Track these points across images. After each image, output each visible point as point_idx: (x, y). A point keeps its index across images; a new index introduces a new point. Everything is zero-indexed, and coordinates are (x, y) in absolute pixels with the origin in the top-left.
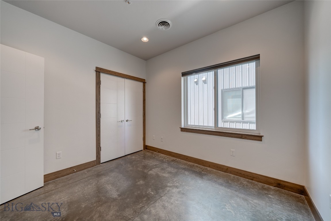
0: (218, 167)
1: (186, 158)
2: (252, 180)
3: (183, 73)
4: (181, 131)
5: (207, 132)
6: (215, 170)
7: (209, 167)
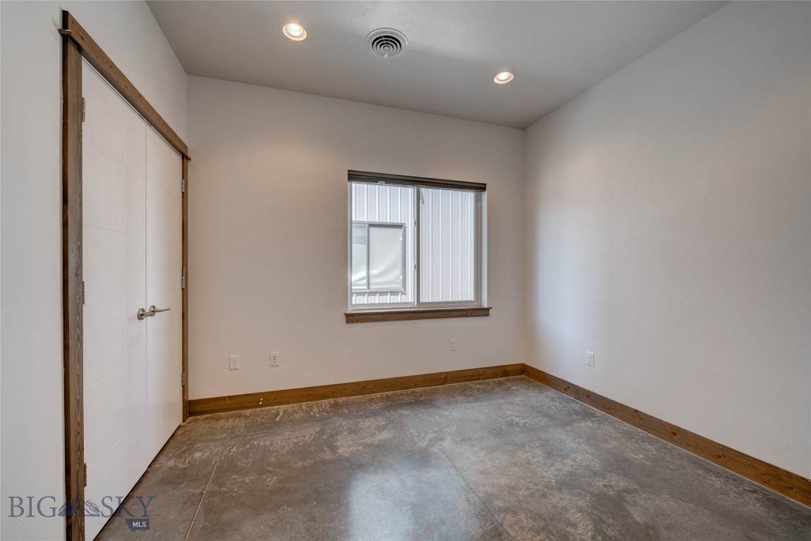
0: (430, 380)
1: (362, 388)
2: (478, 379)
3: (350, 173)
4: (348, 322)
5: (412, 315)
6: (428, 388)
7: (416, 385)
